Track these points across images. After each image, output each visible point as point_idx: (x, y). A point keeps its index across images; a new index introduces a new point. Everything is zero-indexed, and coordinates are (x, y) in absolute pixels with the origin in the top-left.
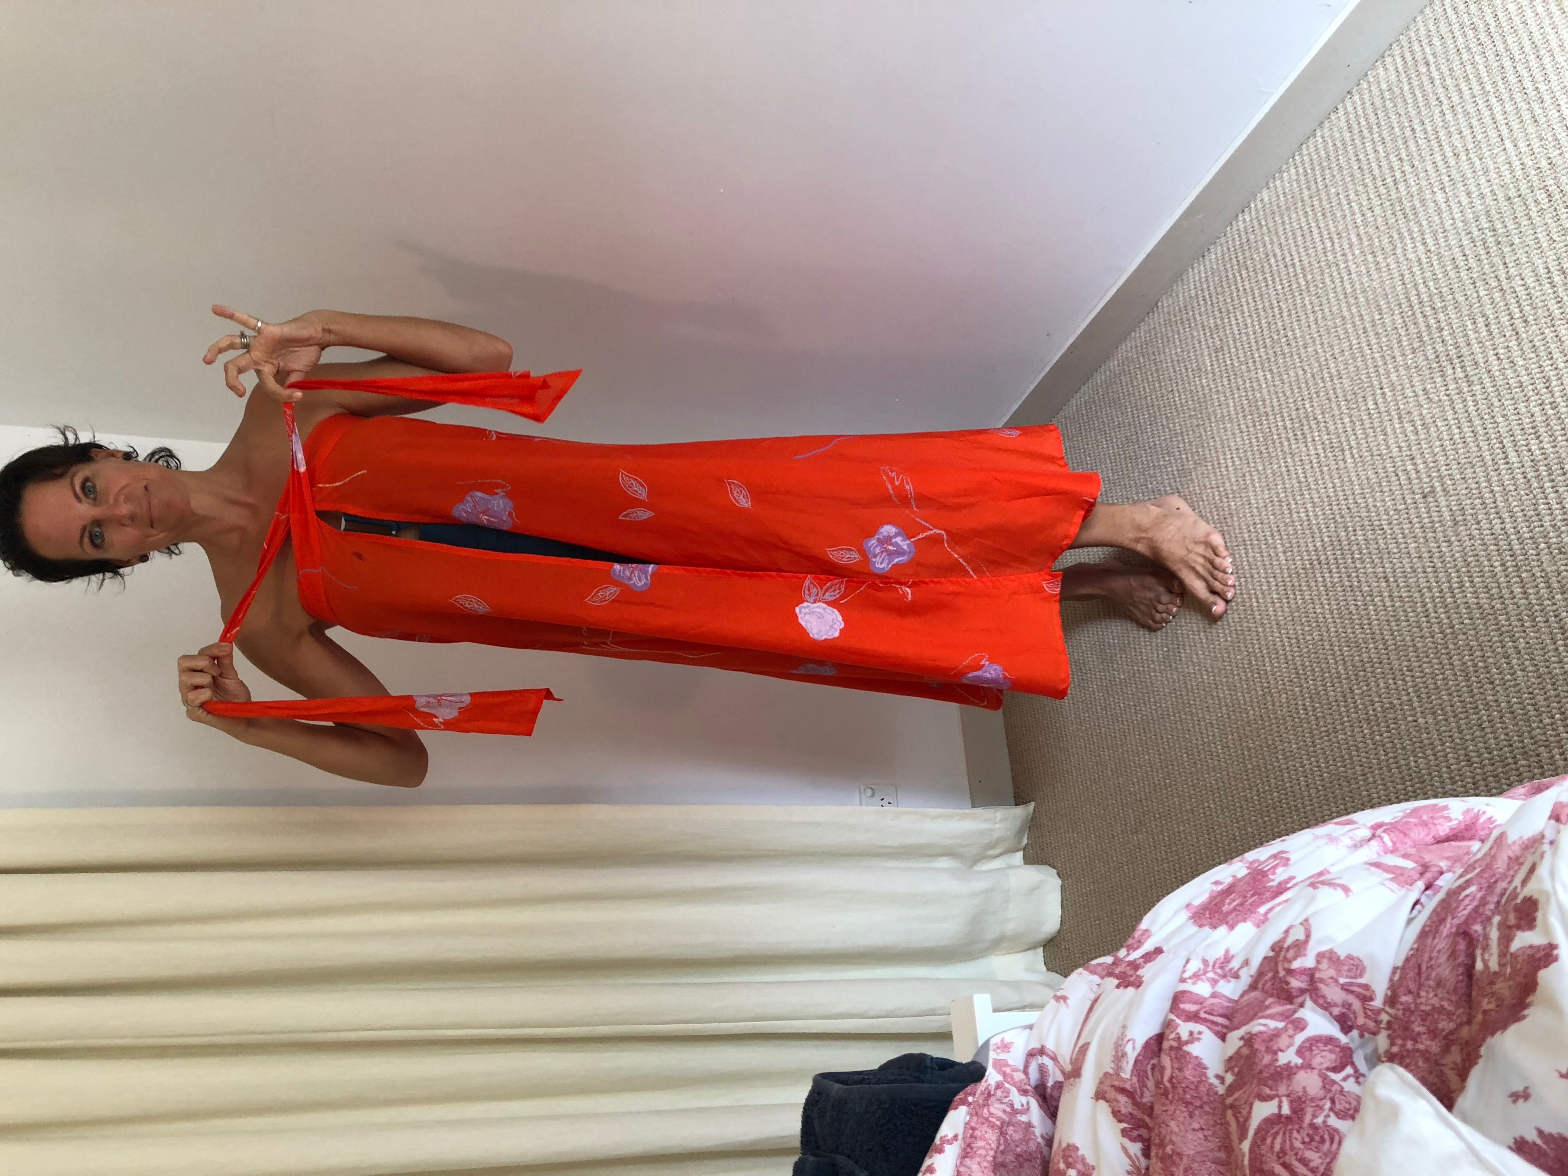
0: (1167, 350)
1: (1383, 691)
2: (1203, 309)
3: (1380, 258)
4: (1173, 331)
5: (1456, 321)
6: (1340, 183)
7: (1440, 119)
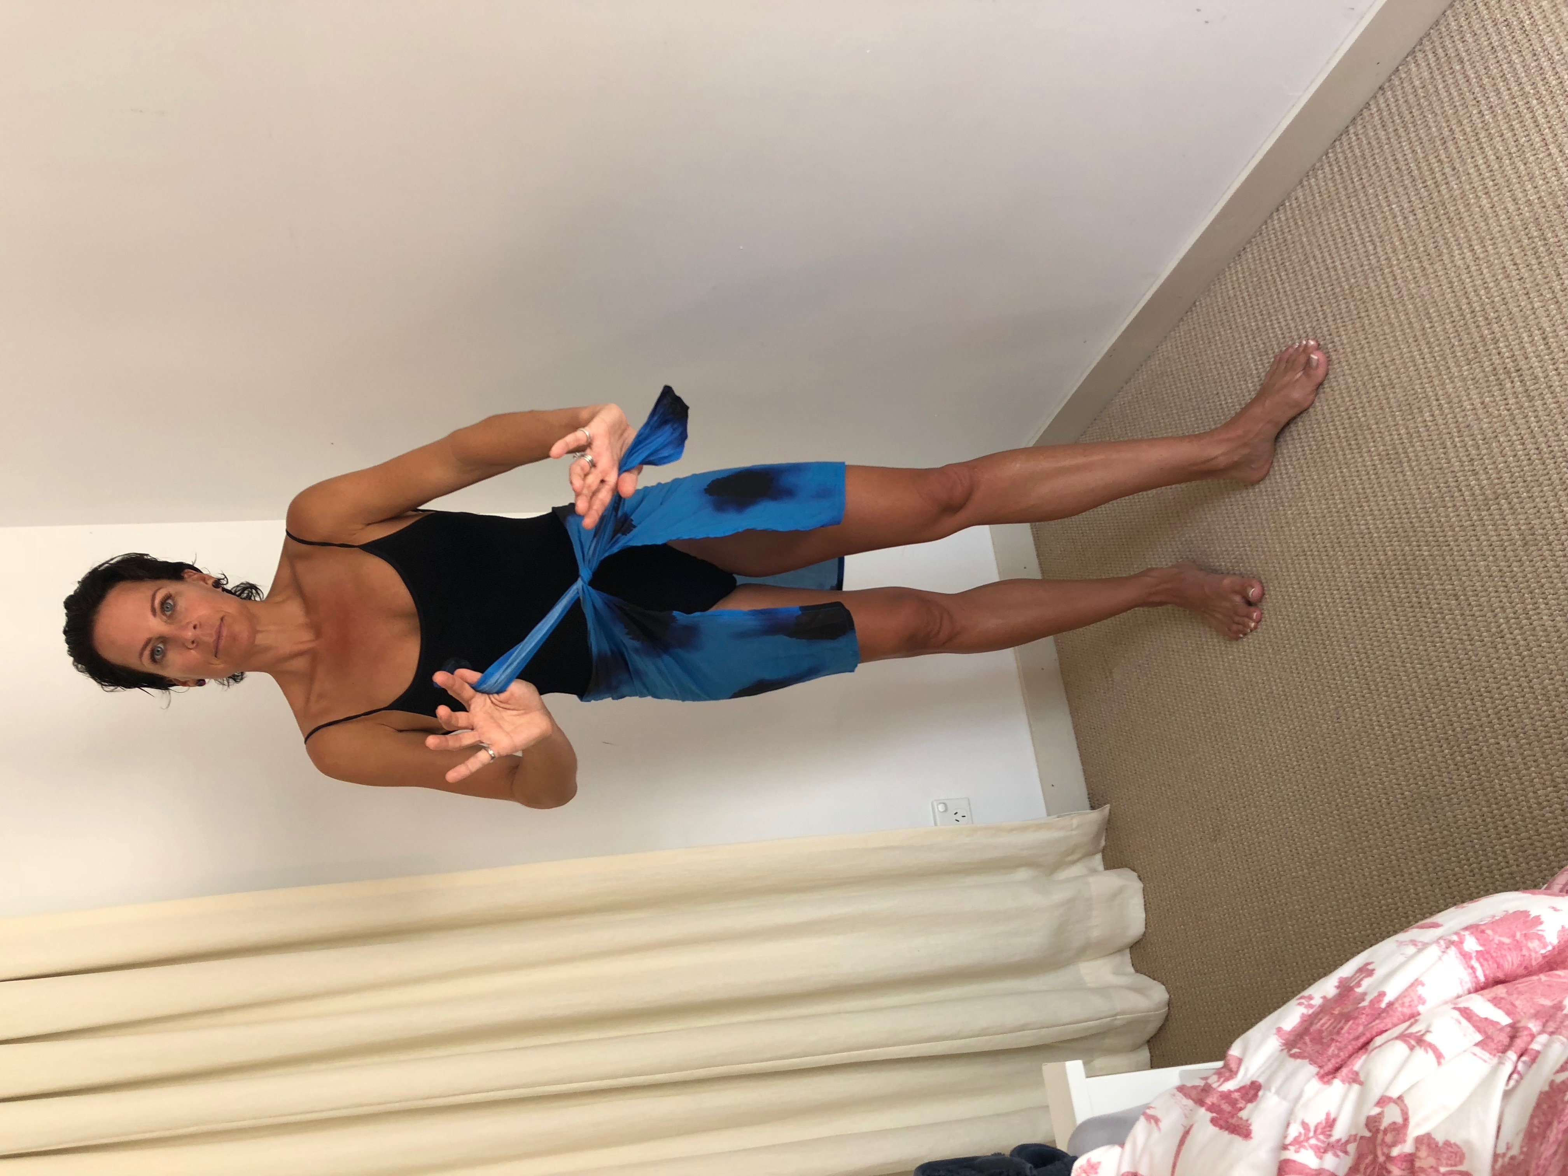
0: (1209, 352)
1: (1461, 711)
2: (1243, 311)
3: (1426, 264)
4: (1213, 332)
5: (1511, 333)
6: (1378, 184)
7: (1478, 121)
